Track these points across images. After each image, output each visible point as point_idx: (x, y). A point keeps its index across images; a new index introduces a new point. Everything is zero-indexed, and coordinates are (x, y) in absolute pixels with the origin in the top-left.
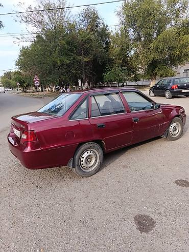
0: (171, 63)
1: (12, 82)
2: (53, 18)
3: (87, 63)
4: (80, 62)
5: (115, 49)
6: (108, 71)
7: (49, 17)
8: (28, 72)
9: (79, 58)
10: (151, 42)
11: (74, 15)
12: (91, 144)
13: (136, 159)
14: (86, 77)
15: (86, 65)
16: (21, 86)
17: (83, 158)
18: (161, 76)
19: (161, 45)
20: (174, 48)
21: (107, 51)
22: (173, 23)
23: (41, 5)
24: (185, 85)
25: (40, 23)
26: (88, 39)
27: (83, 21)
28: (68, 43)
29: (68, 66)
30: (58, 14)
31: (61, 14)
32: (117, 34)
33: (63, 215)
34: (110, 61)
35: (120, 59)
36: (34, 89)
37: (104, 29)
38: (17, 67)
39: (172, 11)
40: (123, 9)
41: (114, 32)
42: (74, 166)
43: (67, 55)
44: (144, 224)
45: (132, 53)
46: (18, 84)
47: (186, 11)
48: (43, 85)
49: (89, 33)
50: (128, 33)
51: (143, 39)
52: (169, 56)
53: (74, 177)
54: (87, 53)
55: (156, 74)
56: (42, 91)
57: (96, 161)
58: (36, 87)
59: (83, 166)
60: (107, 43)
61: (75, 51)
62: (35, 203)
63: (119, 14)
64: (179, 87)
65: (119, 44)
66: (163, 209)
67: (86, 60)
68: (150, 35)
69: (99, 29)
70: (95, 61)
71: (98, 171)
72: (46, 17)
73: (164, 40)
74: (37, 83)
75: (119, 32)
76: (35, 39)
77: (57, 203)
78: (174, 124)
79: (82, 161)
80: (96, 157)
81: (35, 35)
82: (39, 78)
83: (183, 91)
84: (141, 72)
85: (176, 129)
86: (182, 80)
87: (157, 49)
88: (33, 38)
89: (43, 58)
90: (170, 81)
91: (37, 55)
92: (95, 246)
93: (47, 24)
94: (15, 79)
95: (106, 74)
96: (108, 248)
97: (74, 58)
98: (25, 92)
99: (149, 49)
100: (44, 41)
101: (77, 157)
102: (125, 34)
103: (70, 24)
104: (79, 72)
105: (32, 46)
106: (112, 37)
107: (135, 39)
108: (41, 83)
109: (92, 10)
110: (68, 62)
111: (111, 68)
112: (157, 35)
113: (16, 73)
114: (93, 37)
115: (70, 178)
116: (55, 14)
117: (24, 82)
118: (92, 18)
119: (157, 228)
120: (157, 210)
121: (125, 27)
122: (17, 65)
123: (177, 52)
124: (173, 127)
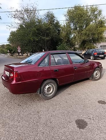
0: (93, 42)
1: (5, 50)
2: (29, 16)
3: (48, 41)
4: (44, 40)
5: (63, 34)
6: (59, 45)
7: (27, 16)
8: (14, 45)
9: (43, 38)
10: (82, 30)
11: (41, 15)
12: (51, 81)
13: (75, 90)
14: (47, 48)
15: (47, 42)
16: (10, 52)
17: (46, 88)
18: (88, 48)
19: (88, 32)
20: (95, 34)
21: (59, 35)
22: (94, 21)
23: (23, 9)
24: (101, 53)
25: (22, 18)
26: (48, 28)
27: (46, 19)
28: (37, 30)
29: (37, 42)
30: (32, 14)
31: (34, 14)
32: (64, 26)
33: (34, 121)
34: (61, 40)
35: (66, 39)
36: (17, 54)
37: (58, 23)
38: (8, 42)
39: (93, 15)
40: (68, 13)
41: (63, 25)
42: (40, 93)
43: (36, 36)
44: (81, 124)
45: (73, 36)
46: (8, 51)
47: (100, 16)
48: (23, 52)
49: (49, 25)
50: (70, 25)
51: (78, 29)
52: (92, 38)
53: (40, 99)
54: (48, 35)
55: (85, 48)
56: (22, 55)
57: (53, 90)
58: (19, 53)
59: (45, 93)
60: (59, 30)
61: (41, 34)
62: (17, 114)
63: (65, 16)
64: (98, 54)
65: (65, 31)
66: (92, 116)
67: (47, 39)
68: (82, 27)
69: (54, 23)
70: (52, 39)
71: (54, 97)
72: (25, 15)
73: (89, 30)
74: (19, 51)
75: (66, 25)
76: (19, 27)
77: (30, 114)
78: (96, 72)
79: (45, 90)
80: (53, 88)
81: (19, 25)
82: (20, 48)
83: (100, 56)
84: (77, 46)
85: (97, 75)
86: (99, 50)
87: (86, 34)
88: (18, 26)
89: (23, 37)
90: (93, 50)
91: (20, 35)
92: (53, 137)
93: (26, 19)
94: (7, 49)
95: (58, 47)
96: (61, 138)
97: (41, 38)
98: (12, 56)
99: (81, 34)
100: (24, 28)
101: (42, 88)
102: (68, 26)
103: (39, 20)
104: (43, 45)
105: (17, 31)
106: (62, 28)
107: (74, 29)
108: (21, 51)
109: (51, 13)
110: (37, 40)
111: (61, 44)
112: (86, 27)
113: (7, 45)
114: (51, 27)
115: (38, 100)
116: (31, 14)
117: (12, 50)
118: (51, 17)
119: (89, 126)
120: (89, 117)
121: (68, 22)
122: (8, 41)
123: (96, 36)
124: (96, 73)
